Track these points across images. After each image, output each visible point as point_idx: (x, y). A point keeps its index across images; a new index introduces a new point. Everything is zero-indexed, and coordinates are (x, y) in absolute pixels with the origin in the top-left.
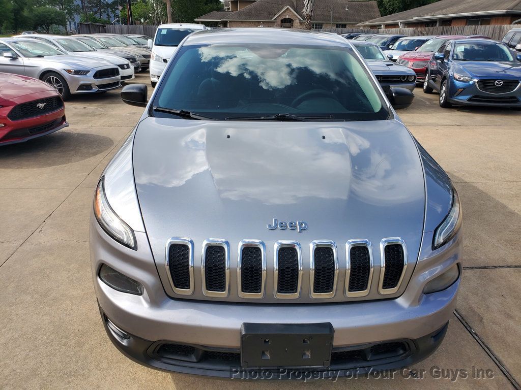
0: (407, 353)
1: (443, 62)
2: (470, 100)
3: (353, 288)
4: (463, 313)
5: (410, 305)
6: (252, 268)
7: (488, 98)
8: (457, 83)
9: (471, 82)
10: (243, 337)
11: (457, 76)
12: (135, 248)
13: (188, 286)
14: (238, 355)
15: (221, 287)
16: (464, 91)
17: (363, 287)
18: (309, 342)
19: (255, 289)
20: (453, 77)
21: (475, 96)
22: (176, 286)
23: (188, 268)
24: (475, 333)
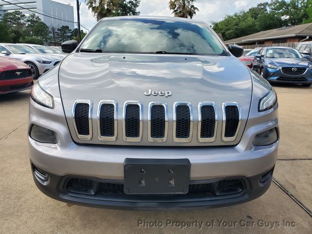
0: (244, 191)
1: (260, 59)
2: (277, 79)
3: (204, 136)
4: (282, 183)
5: (245, 150)
6: (133, 118)
7: (288, 78)
8: (270, 70)
9: (278, 69)
10: (125, 166)
11: (269, 66)
12: (52, 108)
13: (88, 134)
14: (123, 185)
15: (111, 134)
16: (274, 74)
17: (210, 135)
18: (172, 172)
19: (135, 135)
20: (267, 66)
21: (281, 77)
22: (80, 133)
23: (88, 119)
24: (291, 195)
